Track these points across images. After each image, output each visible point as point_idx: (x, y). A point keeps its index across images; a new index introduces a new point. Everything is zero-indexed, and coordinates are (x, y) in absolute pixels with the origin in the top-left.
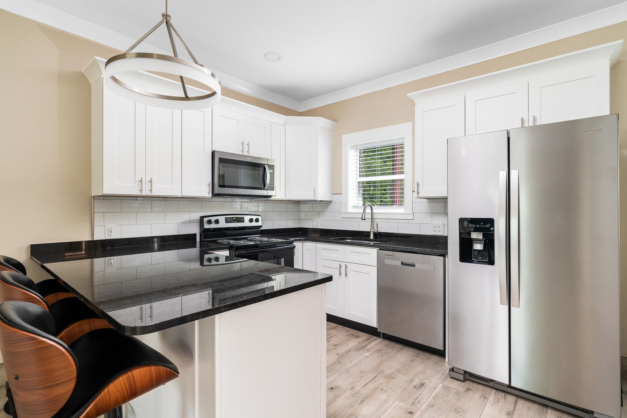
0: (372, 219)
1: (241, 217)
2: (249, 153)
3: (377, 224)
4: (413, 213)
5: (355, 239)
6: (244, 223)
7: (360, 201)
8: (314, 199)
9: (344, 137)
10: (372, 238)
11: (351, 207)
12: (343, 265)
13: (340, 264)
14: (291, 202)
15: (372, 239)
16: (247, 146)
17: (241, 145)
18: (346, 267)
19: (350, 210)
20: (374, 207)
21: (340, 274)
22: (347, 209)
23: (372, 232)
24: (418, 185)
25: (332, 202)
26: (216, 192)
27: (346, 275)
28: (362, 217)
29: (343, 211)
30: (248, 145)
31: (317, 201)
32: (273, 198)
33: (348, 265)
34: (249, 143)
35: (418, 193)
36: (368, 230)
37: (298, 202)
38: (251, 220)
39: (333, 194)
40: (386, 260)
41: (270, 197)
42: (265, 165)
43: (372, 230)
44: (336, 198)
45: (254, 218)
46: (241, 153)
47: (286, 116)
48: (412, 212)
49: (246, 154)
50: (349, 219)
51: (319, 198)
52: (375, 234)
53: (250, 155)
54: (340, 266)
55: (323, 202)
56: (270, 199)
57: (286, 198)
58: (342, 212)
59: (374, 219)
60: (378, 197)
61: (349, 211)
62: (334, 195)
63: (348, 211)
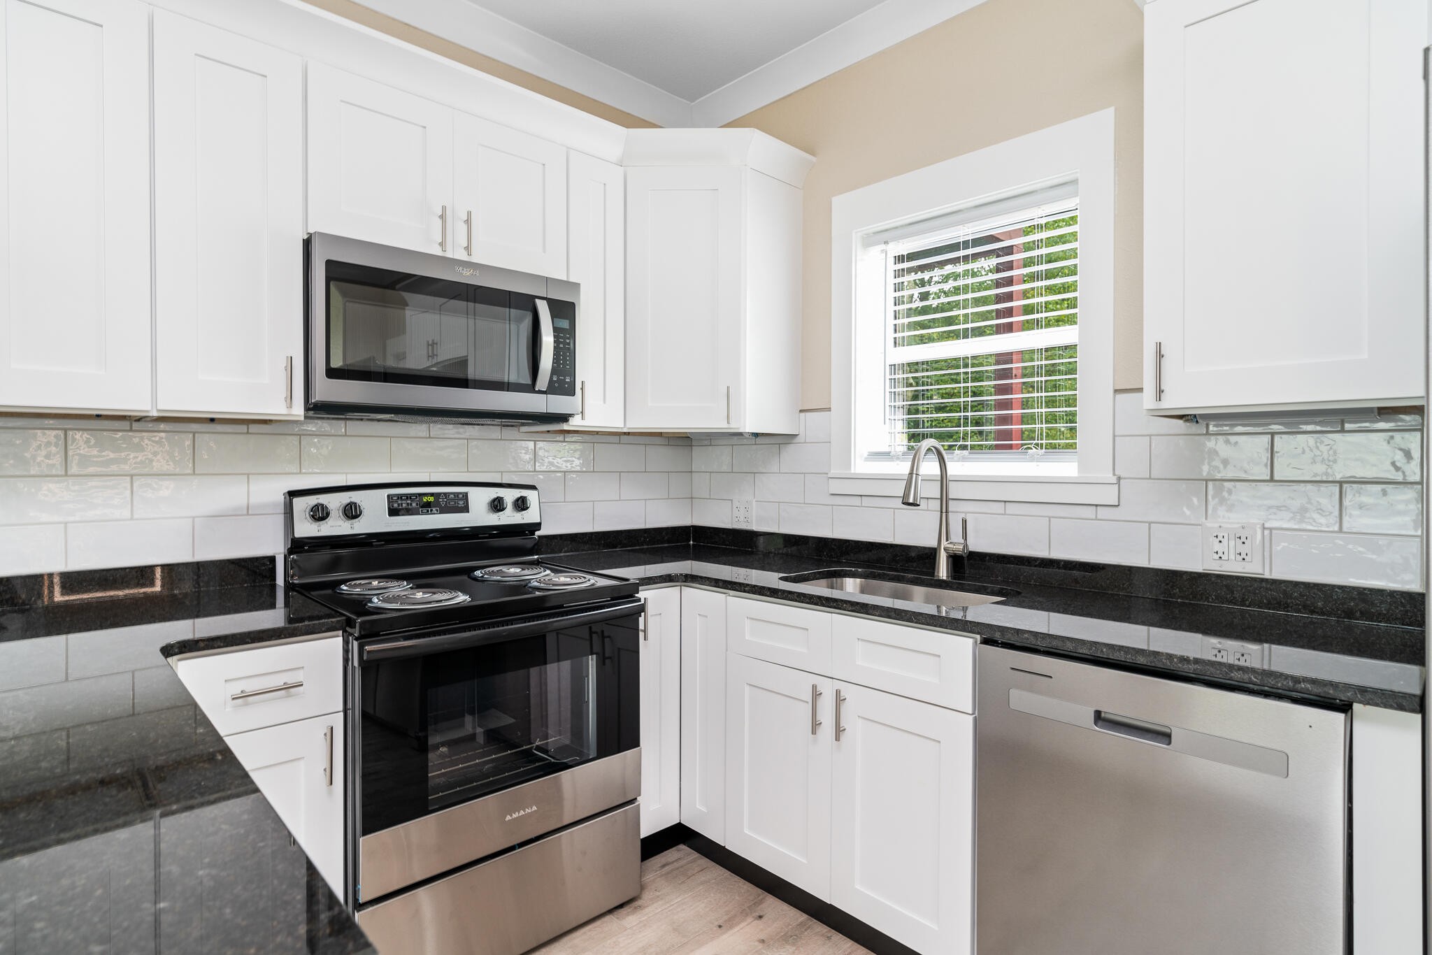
0: (944, 500)
1: (456, 494)
2: (469, 255)
3: (964, 522)
4: (1119, 478)
5: (879, 574)
6: (467, 514)
7: (897, 435)
8: (725, 425)
9: (840, 203)
10: (943, 572)
11: (866, 455)
12: (827, 689)
13: (814, 687)
14: (657, 440)
15: (943, 581)
16: (463, 228)
17: (440, 222)
18: (839, 700)
19: (861, 466)
20: (950, 456)
21: (815, 725)
22: (848, 464)
23: (942, 550)
24: (1160, 356)
25: (797, 440)
26: (318, 396)
27: (839, 731)
28: (906, 494)
29: (834, 472)
30: (468, 222)
31: (741, 434)
32: (575, 423)
33: (848, 692)
34: (469, 214)
35: (1160, 392)
36: (929, 541)
37: (683, 441)
38: (497, 505)
39: (801, 411)
40: (1014, 693)
41: (564, 418)
42: (538, 301)
43: (944, 544)
44: (811, 426)
45: (510, 496)
46: (437, 251)
47: (627, 127)
48: (1111, 475)
49: (461, 255)
50: (857, 501)
51: (749, 425)
52: (957, 561)
53: (475, 259)
54: (816, 694)
55: (767, 440)
56: (565, 427)
57: (628, 426)
58: (830, 476)
59: (951, 503)
60: (966, 418)
61: (857, 472)
62: (802, 414)
63: (853, 472)
